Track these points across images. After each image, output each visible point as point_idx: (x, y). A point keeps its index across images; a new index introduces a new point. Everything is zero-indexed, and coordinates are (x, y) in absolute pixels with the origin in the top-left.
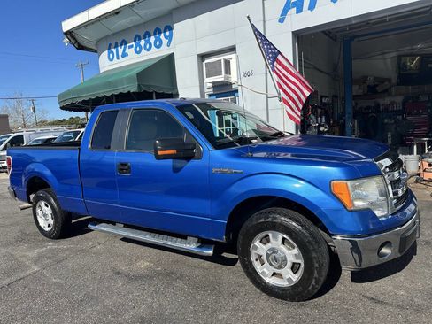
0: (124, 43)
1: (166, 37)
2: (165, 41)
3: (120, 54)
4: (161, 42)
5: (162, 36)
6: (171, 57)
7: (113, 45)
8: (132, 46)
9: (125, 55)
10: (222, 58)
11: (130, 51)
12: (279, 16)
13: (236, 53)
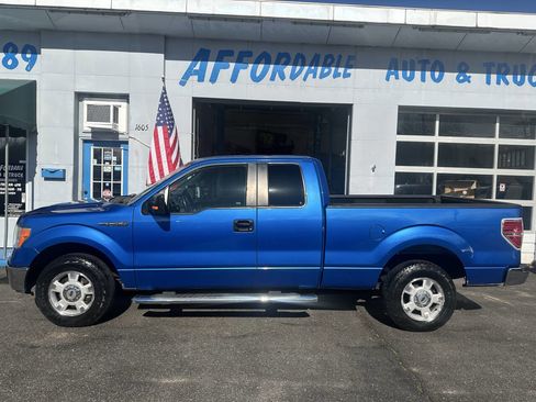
1: (26, 59)
2: (23, 64)
5: (19, 56)
10: (112, 103)
12: (180, 79)
13: (128, 102)
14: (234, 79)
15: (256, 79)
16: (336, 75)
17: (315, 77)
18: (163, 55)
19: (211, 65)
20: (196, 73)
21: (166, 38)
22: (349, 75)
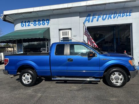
0: (29, 22)
5: (45, 22)
7: (24, 21)
8: (33, 23)
9: (29, 26)
10: (68, 31)
13: (71, 30)
14: (97, 21)
15: (103, 20)
16: (127, 16)
17: (120, 17)
18: (79, 17)
19: (91, 17)
20: (88, 20)
21: (80, 12)
22: (130, 15)
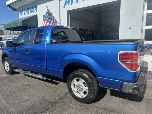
0: (25, 10)
1: (35, 9)
2: (35, 10)
3: (24, 13)
4: (34, 11)
6: (37, 15)
8: (27, 11)
9: (25, 14)
11: (26, 13)
12: (63, 6)
